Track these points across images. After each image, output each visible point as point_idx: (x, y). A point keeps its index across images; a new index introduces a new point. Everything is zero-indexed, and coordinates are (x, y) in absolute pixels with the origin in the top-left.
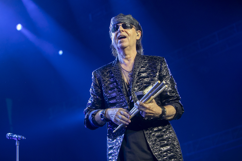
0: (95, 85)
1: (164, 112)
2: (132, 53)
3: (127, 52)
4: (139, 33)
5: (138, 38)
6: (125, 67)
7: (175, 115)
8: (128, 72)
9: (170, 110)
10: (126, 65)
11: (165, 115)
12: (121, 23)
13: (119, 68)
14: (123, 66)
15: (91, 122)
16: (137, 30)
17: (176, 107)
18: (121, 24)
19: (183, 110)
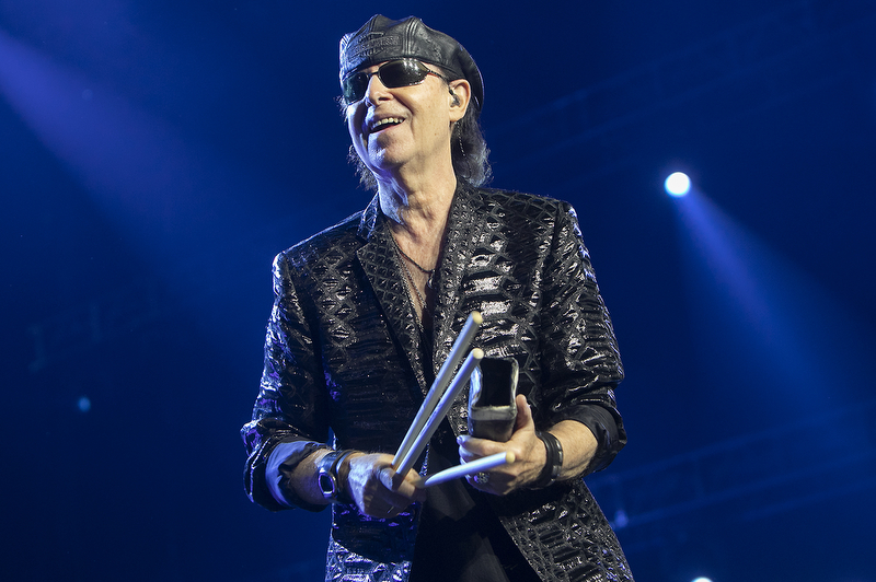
0: (289, 321)
1: (553, 455)
2: (437, 186)
3: (412, 180)
4: (460, 92)
5: (459, 113)
6: (413, 246)
7: (592, 461)
8: (424, 271)
9: (576, 440)
10: (414, 236)
11: (561, 464)
12: (377, 64)
13: (391, 254)
14: (404, 241)
15: (278, 492)
16: (448, 81)
17: (597, 427)
18: (375, 69)
19: (623, 438)
